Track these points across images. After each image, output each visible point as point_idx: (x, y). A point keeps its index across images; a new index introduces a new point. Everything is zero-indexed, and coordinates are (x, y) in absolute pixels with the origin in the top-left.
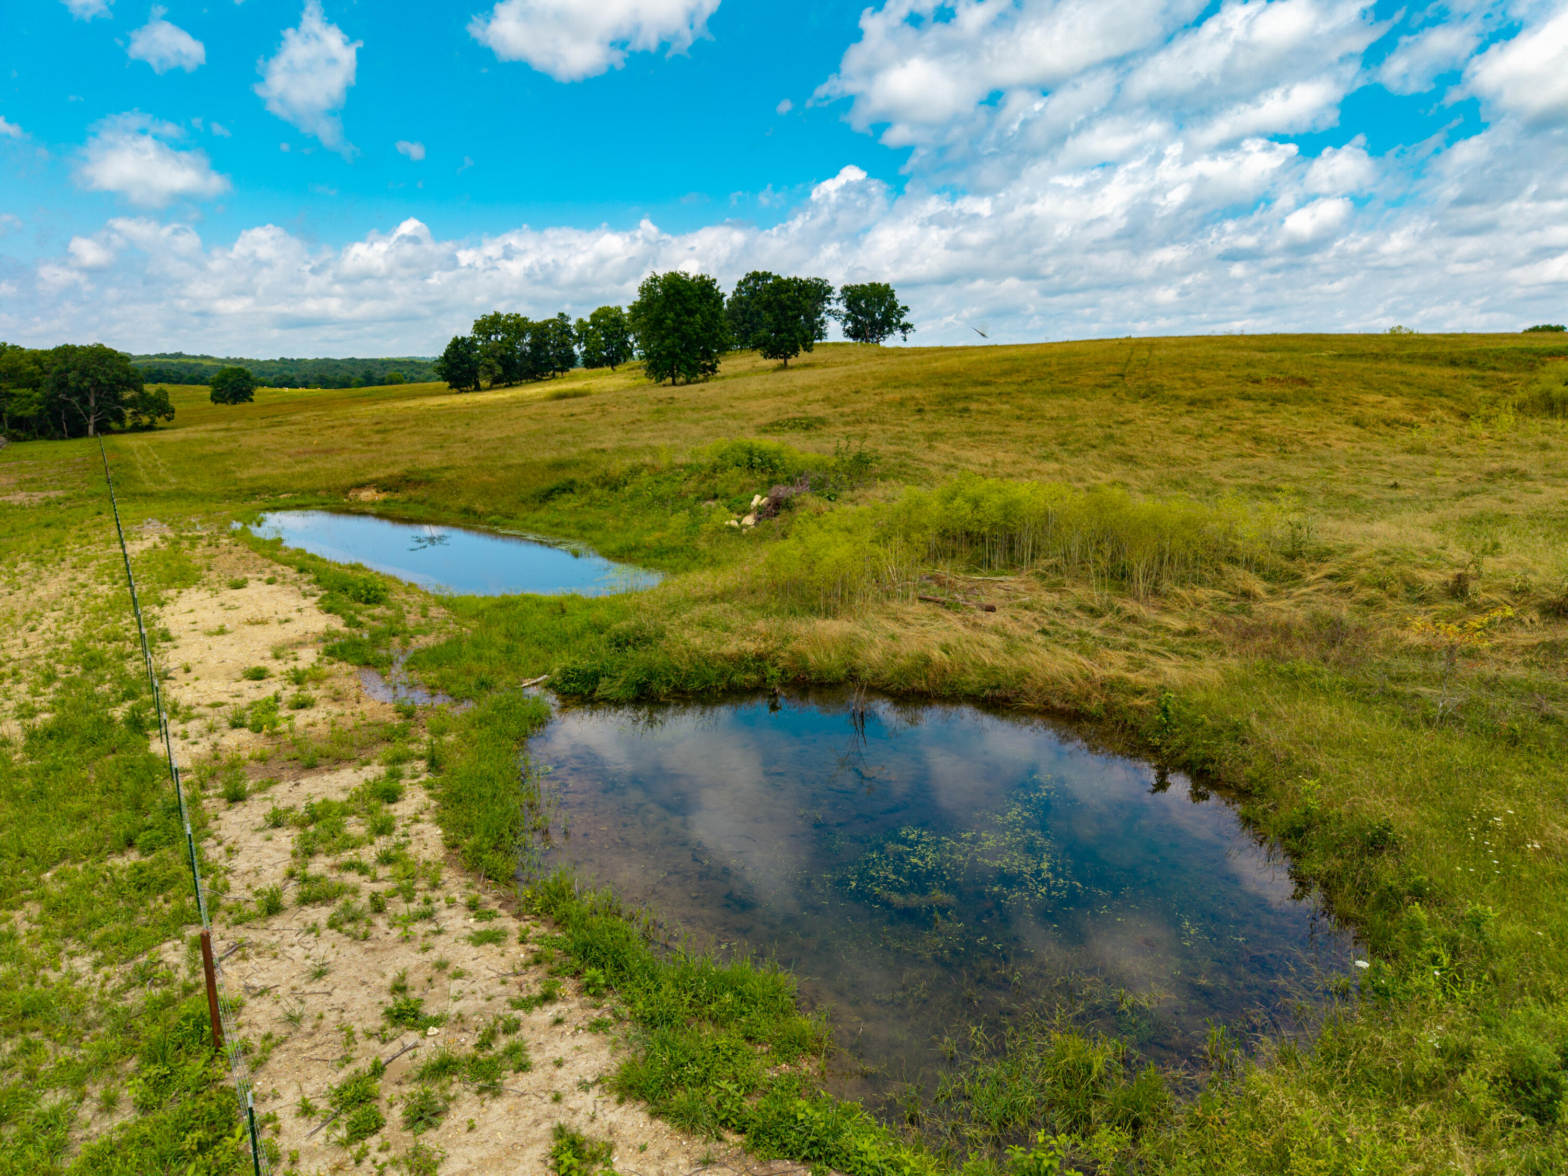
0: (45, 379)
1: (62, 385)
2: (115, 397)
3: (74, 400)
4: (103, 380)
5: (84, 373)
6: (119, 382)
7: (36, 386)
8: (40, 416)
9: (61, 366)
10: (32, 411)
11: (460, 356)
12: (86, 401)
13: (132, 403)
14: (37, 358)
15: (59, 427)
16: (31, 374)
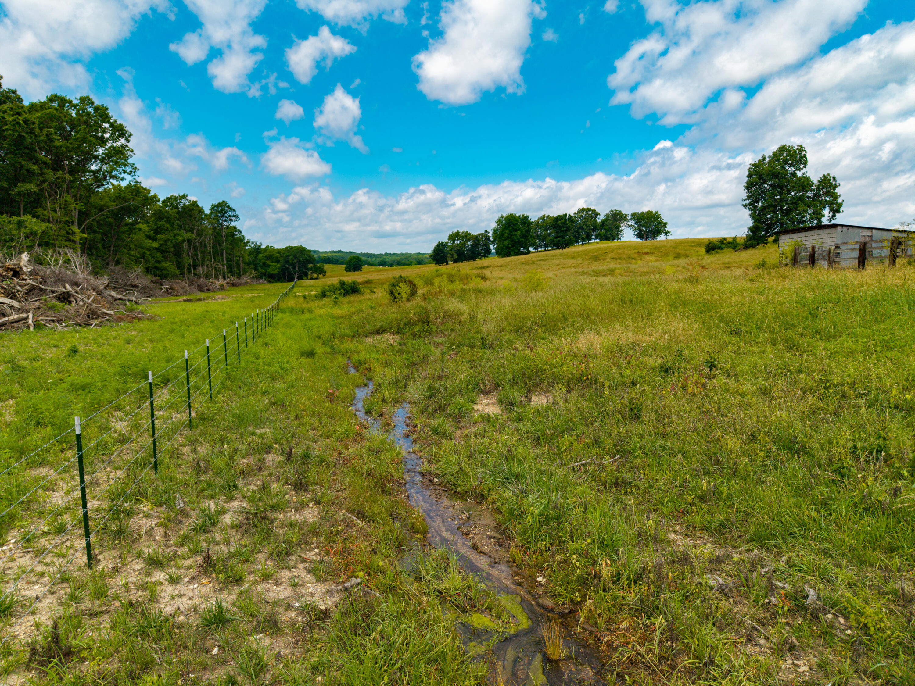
0: (281, 259)
1: (287, 262)
2: (305, 267)
3: (291, 267)
4: (301, 259)
5: (295, 257)
6: (307, 260)
7: (278, 262)
8: (278, 274)
9: (287, 254)
10: (276, 272)
11: (440, 250)
12: (294, 268)
13: (311, 269)
14: (279, 251)
15: (285, 278)
16: (277, 257)
